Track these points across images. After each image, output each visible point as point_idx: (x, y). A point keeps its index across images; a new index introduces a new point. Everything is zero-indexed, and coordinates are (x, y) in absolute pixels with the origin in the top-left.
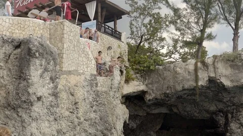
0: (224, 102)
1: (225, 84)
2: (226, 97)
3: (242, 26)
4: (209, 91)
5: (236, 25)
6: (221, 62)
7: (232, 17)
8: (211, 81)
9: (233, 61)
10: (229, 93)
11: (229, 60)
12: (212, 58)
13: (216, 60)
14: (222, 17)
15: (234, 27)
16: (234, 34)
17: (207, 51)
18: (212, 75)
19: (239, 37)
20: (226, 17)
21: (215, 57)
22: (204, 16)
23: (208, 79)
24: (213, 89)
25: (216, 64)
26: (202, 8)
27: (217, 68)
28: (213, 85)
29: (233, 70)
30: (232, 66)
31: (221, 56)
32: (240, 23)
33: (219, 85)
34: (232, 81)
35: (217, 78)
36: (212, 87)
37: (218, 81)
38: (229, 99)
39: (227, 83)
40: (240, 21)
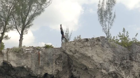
0: (11, 76)
1: (13, 65)
2: (13, 73)
3: (25, 33)
4: (3, 69)
5: (22, 32)
6: (11, 53)
7: (20, 27)
8: (5, 63)
9: (18, 52)
10: (15, 70)
11: (16, 52)
12: (6, 50)
13: (9, 51)
14: (14, 27)
15: (21, 33)
16: (20, 37)
17: (4, 46)
18: (6, 60)
19: (23, 39)
20: (17, 27)
21: (8, 49)
22: (4, 25)
23: (3, 62)
24: (5, 68)
25: (8, 53)
26: (4, 20)
27: (9, 56)
28: (5, 66)
29: (18, 57)
30: (17, 55)
31: (11, 49)
32: (24, 31)
33: (9, 66)
34: (17, 64)
35: (8, 62)
36: (5, 67)
37: (9, 63)
38: (14, 74)
39: (14, 65)
40: (24, 30)
